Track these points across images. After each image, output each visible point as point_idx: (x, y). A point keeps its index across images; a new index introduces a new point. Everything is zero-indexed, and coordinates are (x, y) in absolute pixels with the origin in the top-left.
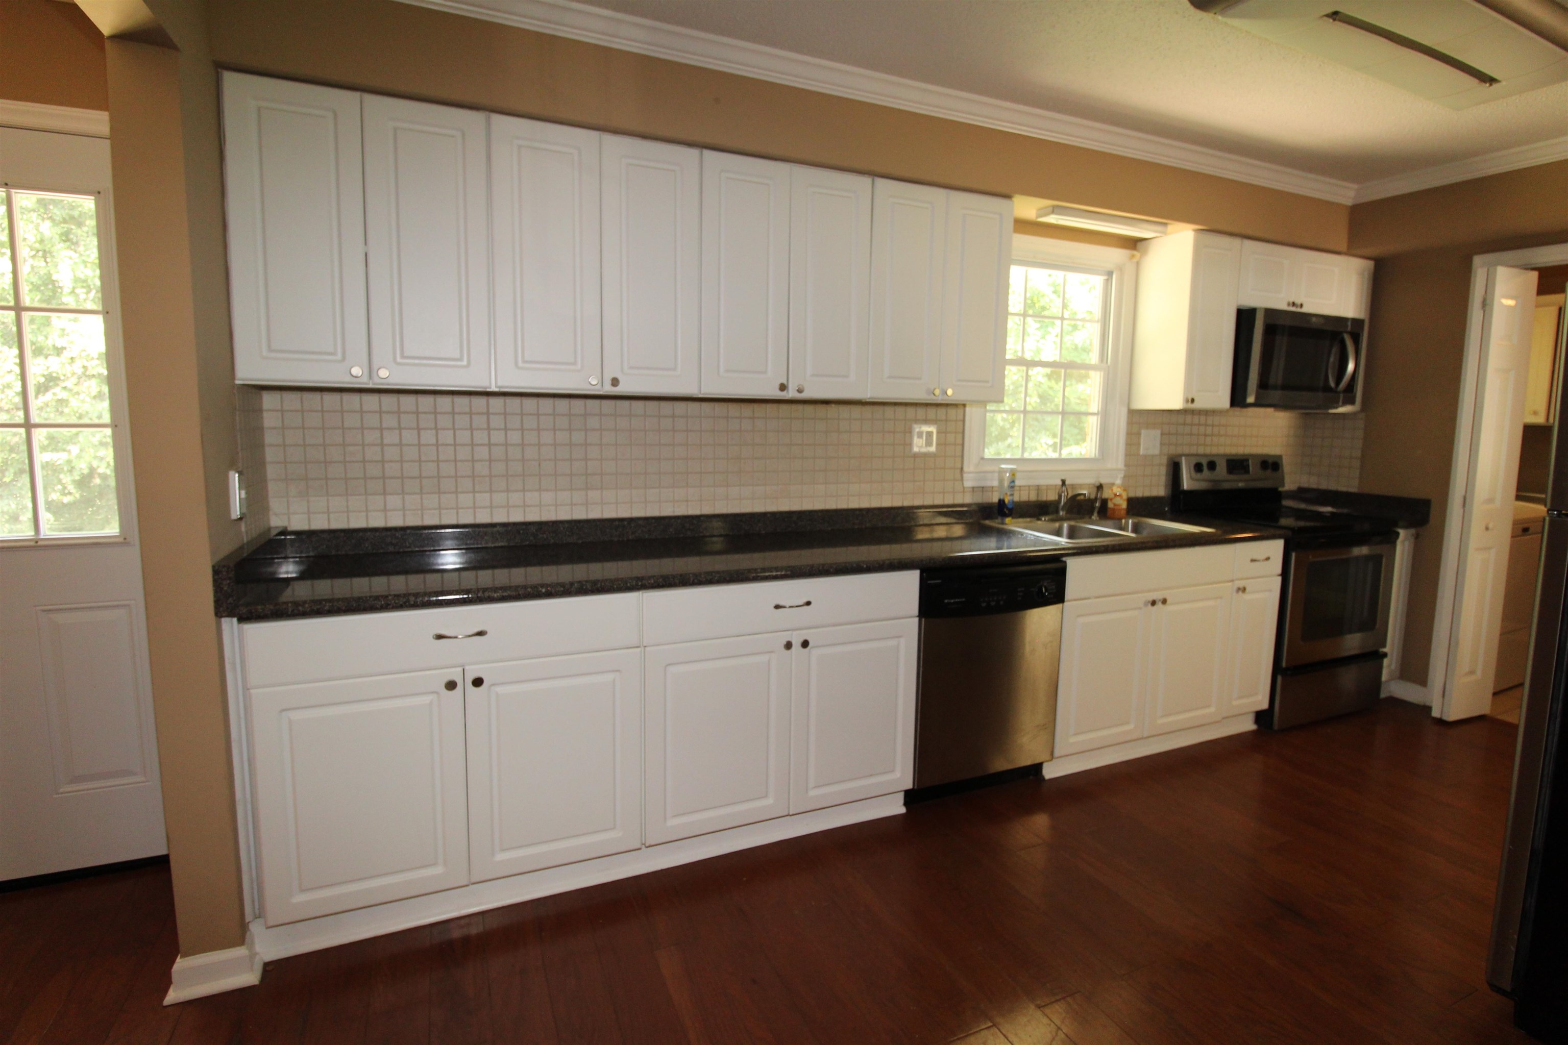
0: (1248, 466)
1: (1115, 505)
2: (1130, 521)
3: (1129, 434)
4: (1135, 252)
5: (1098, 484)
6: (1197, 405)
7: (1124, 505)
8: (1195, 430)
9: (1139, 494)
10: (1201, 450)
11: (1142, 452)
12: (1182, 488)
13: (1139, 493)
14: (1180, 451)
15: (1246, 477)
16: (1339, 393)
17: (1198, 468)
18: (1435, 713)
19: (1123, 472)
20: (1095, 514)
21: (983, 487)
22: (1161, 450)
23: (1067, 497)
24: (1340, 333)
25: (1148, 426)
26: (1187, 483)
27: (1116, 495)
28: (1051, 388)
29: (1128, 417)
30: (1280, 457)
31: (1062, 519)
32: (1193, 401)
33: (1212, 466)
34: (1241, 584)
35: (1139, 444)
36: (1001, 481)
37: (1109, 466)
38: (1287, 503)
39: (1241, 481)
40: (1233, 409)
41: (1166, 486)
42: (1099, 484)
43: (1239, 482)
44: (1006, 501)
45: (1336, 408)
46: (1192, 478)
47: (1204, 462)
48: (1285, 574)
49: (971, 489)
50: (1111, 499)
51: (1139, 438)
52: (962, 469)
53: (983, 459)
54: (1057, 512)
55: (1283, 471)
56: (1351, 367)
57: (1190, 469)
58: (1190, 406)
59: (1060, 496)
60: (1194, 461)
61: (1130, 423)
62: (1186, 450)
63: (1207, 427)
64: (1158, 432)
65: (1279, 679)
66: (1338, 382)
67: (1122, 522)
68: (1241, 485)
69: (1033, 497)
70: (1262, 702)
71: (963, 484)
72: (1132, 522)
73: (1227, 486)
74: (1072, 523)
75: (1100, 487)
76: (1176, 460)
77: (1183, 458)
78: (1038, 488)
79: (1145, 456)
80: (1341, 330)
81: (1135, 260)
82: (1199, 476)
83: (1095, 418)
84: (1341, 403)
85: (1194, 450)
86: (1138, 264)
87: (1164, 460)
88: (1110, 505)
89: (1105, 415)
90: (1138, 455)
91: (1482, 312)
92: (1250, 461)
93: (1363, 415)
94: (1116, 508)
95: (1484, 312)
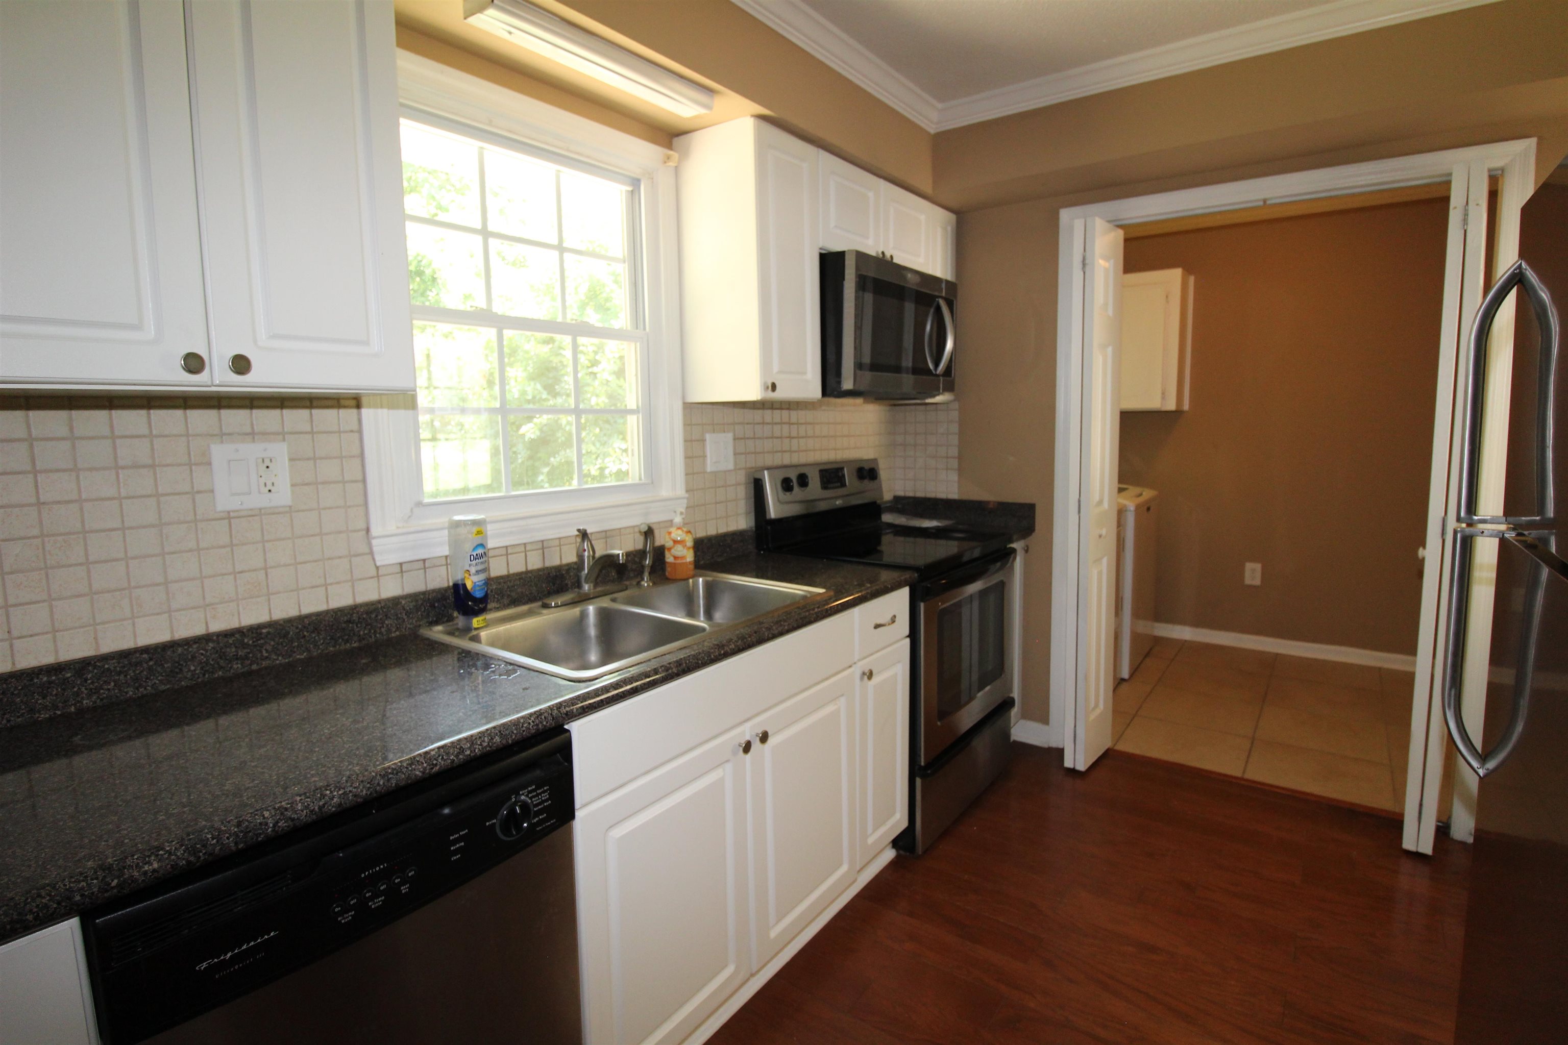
0: (844, 476)
1: (676, 558)
2: (701, 580)
3: (688, 441)
4: (671, 152)
5: (644, 528)
6: (780, 394)
7: (689, 557)
8: (777, 430)
9: (712, 531)
10: (787, 460)
11: (709, 469)
12: (768, 517)
13: (712, 529)
14: (760, 463)
15: (840, 492)
16: (938, 376)
17: (787, 485)
18: (1068, 763)
19: (685, 501)
20: (646, 576)
21: (424, 560)
22: (736, 463)
23: (594, 557)
24: (933, 298)
25: (716, 428)
26: (773, 511)
27: (676, 542)
28: (620, 387)
29: (685, 415)
30: (875, 461)
31: (586, 599)
32: (774, 387)
33: (803, 480)
34: (864, 665)
35: (704, 456)
36: (455, 543)
37: (665, 493)
38: (887, 518)
39: (837, 498)
40: (826, 399)
41: (747, 513)
42: (646, 529)
43: (836, 500)
44: (469, 586)
45: (934, 396)
46: (779, 501)
47: (793, 476)
48: (913, 635)
49: (398, 569)
50: (669, 549)
51: (704, 446)
52: (368, 530)
53: (419, 504)
54: (579, 586)
55: (880, 479)
56: (949, 345)
57: (777, 489)
58: (771, 395)
59: (581, 557)
60: (781, 475)
61: (688, 424)
62: (769, 460)
63: (792, 426)
64: (730, 436)
65: (918, 781)
66: (937, 365)
67: (688, 583)
68: (839, 502)
69: (535, 563)
70: (898, 820)
71: (374, 560)
72: (703, 581)
73: (823, 506)
74: (605, 602)
75: (649, 533)
76: (757, 476)
77: (766, 472)
78: (543, 546)
79: (715, 473)
80: (936, 294)
81: (672, 164)
82: (788, 496)
83: (634, 417)
84: (941, 391)
85: (778, 460)
86: (677, 170)
87: (741, 477)
88: (669, 559)
89: (648, 413)
90: (705, 472)
91: (1082, 273)
92: (845, 469)
93: (956, 405)
94: (679, 561)
95: (1084, 273)
